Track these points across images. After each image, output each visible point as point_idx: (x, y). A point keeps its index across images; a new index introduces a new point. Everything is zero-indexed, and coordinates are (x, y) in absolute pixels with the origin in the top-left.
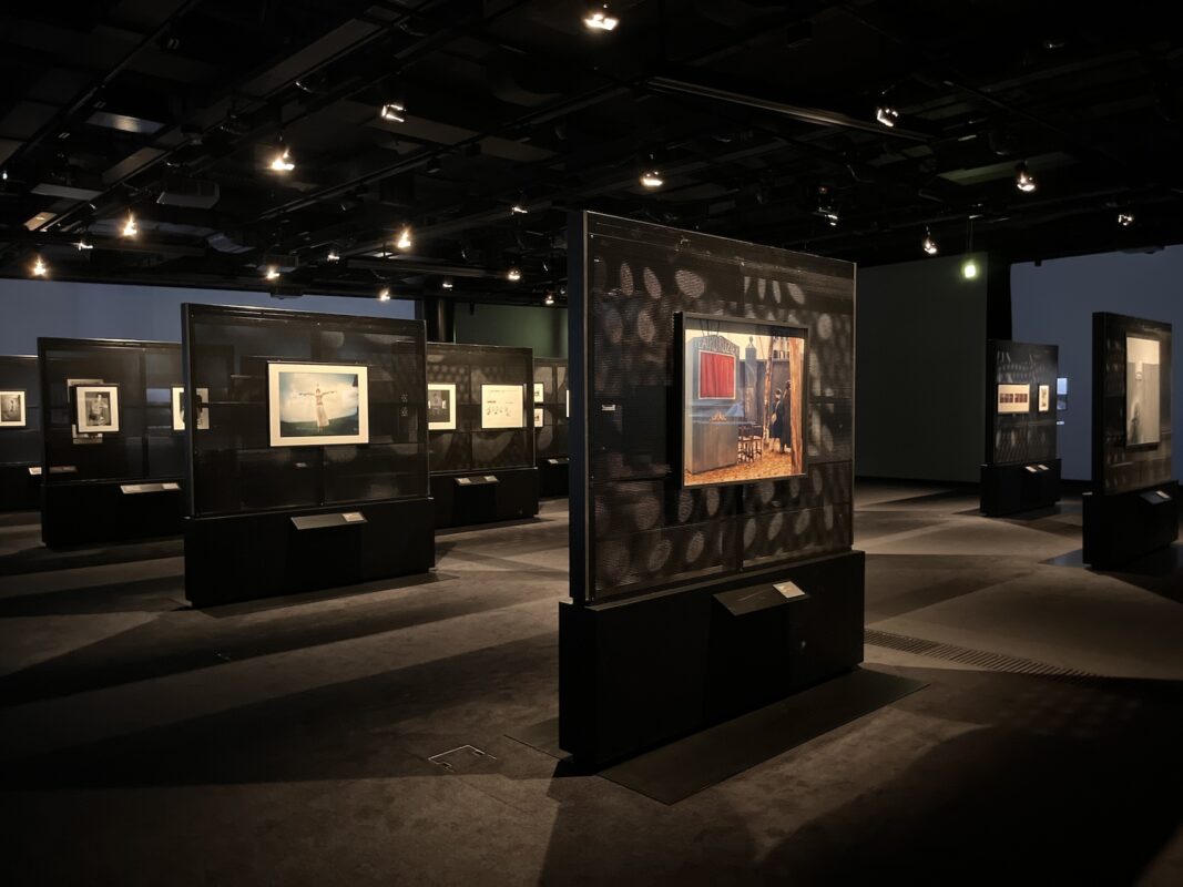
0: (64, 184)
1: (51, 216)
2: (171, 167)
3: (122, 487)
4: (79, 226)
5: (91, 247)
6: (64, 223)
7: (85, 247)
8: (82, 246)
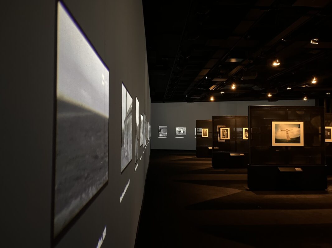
0: (219, 78)
1: (215, 86)
2: (245, 70)
3: (230, 154)
4: (222, 88)
5: (224, 93)
6: (218, 87)
7: (222, 93)
8: (222, 92)
